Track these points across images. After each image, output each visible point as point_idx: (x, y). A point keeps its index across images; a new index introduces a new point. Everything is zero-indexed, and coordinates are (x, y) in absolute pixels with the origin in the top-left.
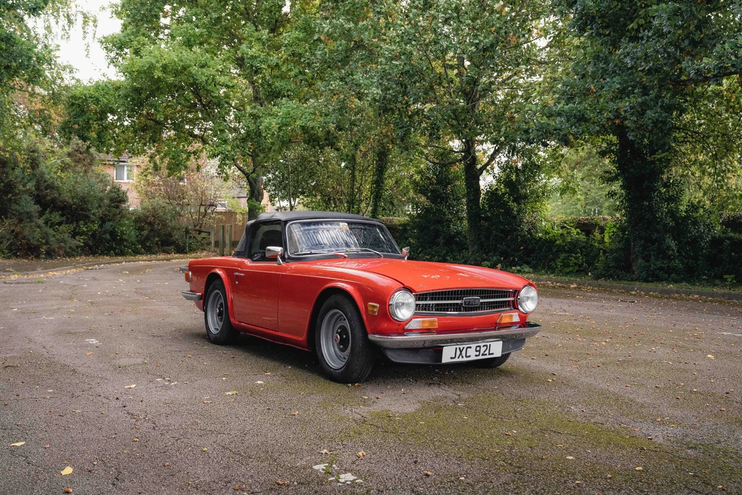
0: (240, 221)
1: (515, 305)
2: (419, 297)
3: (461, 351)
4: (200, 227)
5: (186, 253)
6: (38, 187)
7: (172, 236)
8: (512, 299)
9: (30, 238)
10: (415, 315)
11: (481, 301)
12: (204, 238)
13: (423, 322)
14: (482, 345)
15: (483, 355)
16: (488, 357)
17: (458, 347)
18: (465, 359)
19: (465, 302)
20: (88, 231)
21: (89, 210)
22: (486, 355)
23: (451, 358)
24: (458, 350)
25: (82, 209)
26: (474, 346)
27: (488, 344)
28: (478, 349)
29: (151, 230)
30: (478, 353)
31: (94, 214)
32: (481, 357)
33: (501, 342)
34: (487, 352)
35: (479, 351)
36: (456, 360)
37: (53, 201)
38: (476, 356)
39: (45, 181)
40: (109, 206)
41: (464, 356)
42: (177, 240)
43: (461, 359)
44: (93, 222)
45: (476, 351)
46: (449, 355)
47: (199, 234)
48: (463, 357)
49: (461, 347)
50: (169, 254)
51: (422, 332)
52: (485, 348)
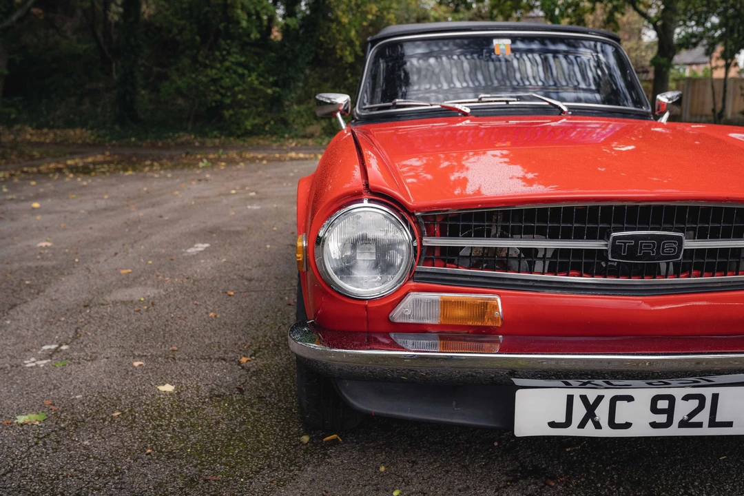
3: (591, 409)
10: (416, 278)
11: (689, 244)
13: (445, 303)
14: (678, 393)
15: (683, 424)
16: (706, 431)
17: (577, 393)
18: (607, 432)
19: (616, 250)
22: (699, 425)
23: (553, 425)
24: (578, 403)
26: (643, 395)
27: (708, 393)
28: (663, 404)
30: (662, 418)
32: (674, 431)
34: (704, 416)
35: (670, 412)
36: (573, 431)
38: (654, 425)
41: (604, 423)
43: (589, 431)
45: (654, 410)
48: (598, 425)
49: (592, 395)
51: (448, 333)
52: (694, 404)
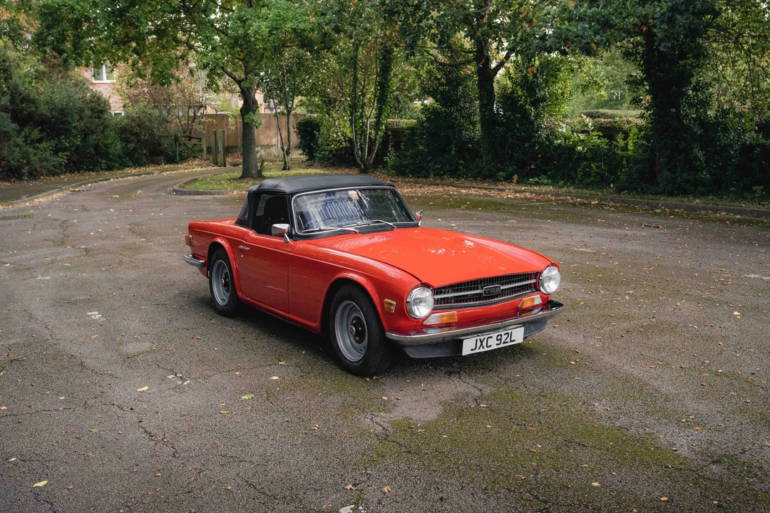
0: (232, 125)
1: (536, 287)
2: (437, 291)
3: (482, 342)
4: (190, 133)
5: (177, 163)
6: (12, 101)
7: (160, 145)
8: (534, 281)
9: (10, 158)
10: (435, 310)
11: (502, 288)
12: (195, 145)
13: (442, 316)
14: (503, 333)
15: (504, 343)
16: (509, 344)
17: (478, 338)
18: (486, 349)
19: (485, 292)
20: (70, 146)
21: (70, 123)
22: (507, 342)
23: (472, 350)
24: (479, 341)
25: (63, 123)
26: (494, 335)
27: (509, 332)
28: (499, 338)
29: (138, 141)
30: (499, 342)
31: (75, 128)
32: (502, 345)
33: (523, 328)
34: (508, 340)
35: (501, 340)
36: (477, 351)
37: (30, 115)
38: (497, 345)
39: (20, 94)
40: (91, 117)
41: (485, 347)
42: (166, 148)
43: (482, 350)
44: (75, 137)
45: (497, 340)
46: (469, 347)
47: (189, 140)
48: (483, 348)
49: (482, 338)
50: (159, 165)
51: (441, 326)
52: (507, 335)
